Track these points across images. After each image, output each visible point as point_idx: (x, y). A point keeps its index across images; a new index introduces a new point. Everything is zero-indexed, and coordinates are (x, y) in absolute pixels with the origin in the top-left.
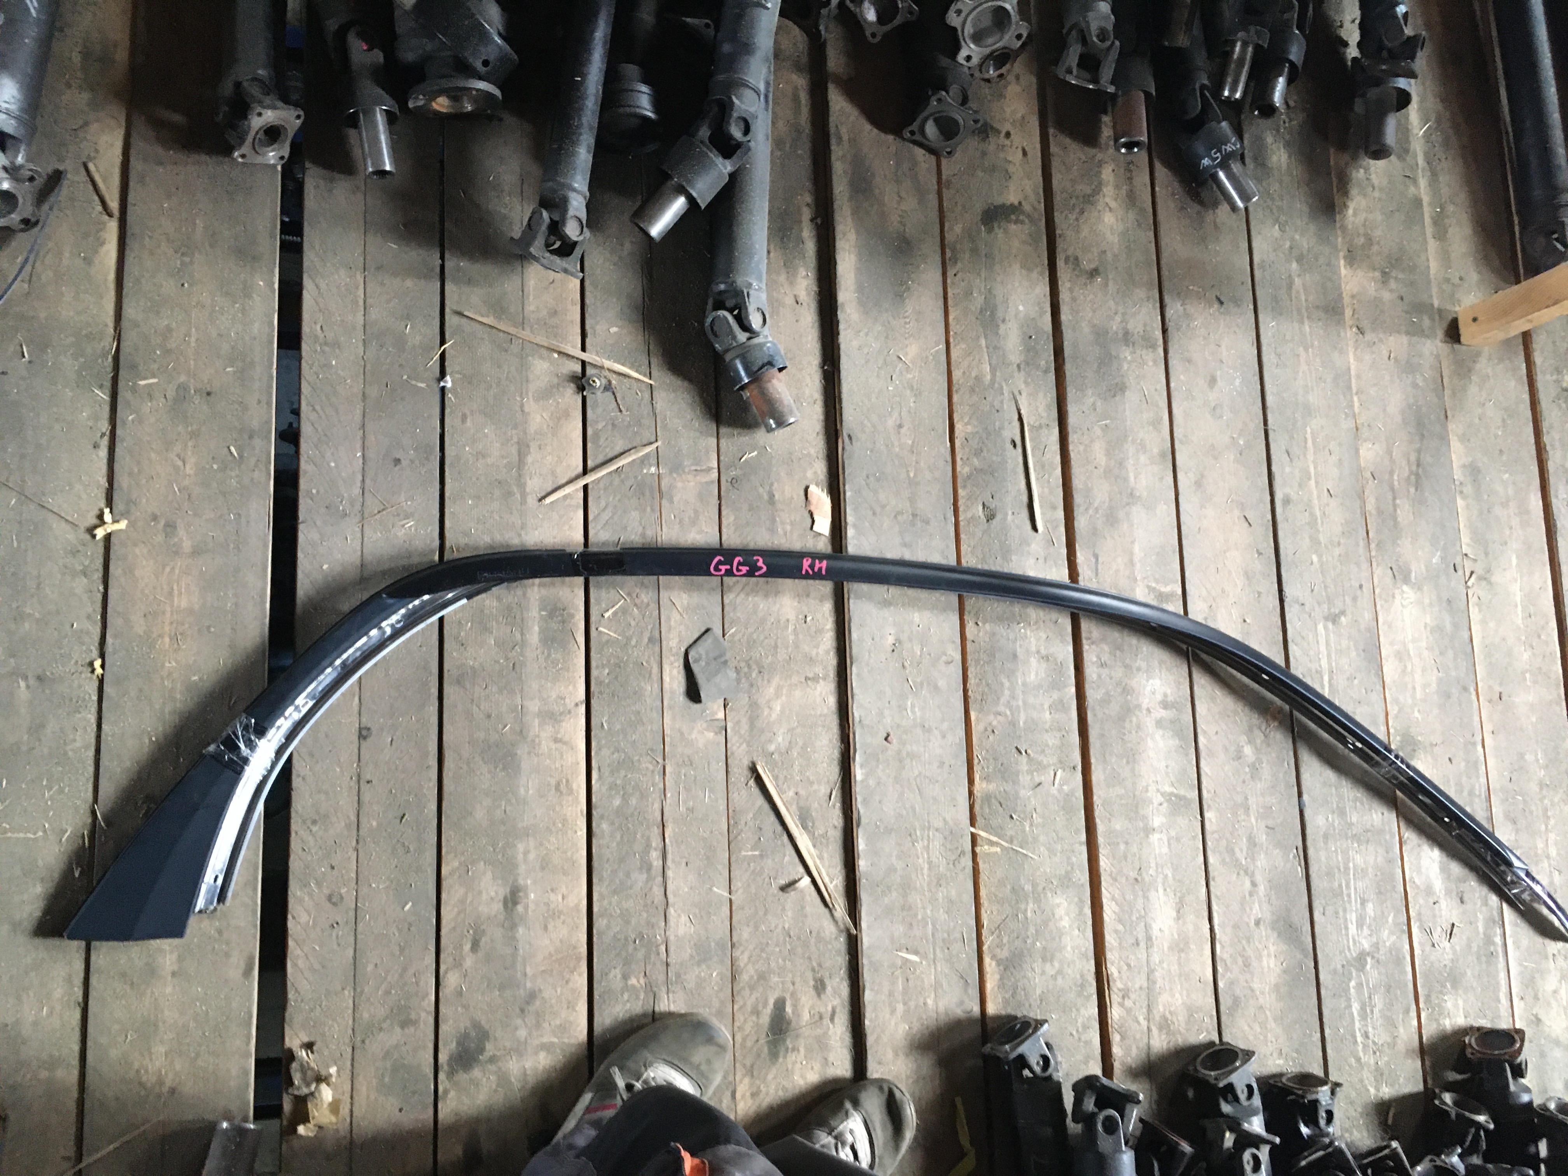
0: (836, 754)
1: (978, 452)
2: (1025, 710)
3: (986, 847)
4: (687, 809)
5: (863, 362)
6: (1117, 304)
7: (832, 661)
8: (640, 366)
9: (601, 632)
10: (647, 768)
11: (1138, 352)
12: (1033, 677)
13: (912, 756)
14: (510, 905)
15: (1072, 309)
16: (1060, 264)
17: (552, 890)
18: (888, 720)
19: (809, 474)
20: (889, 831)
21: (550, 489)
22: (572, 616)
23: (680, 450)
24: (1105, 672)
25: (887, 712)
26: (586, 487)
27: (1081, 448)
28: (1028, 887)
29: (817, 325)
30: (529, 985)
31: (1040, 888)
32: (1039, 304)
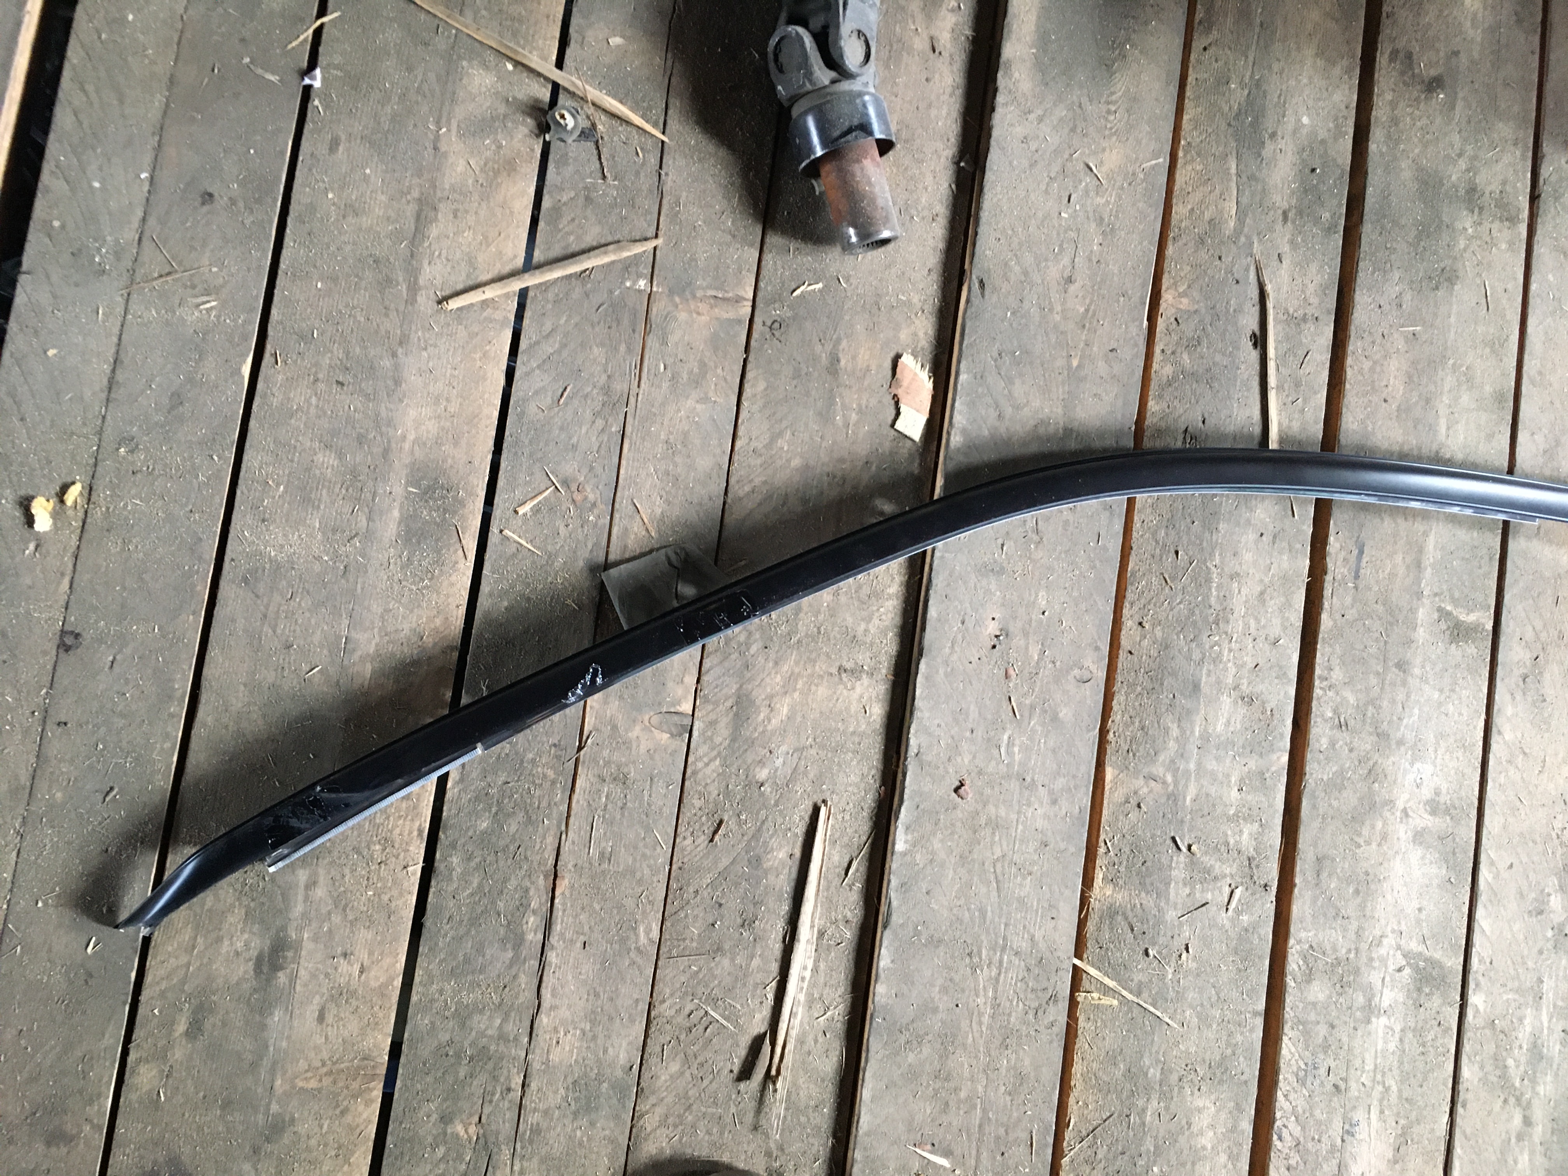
0: (870, 801)
1: (1193, 345)
2: (1197, 780)
3: (1095, 995)
4: (602, 854)
5: (1025, 163)
6: (1465, 140)
7: (889, 646)
8: (650, 108)
9: (507, 538)
10: (545, 776)
11: (1486, 225)
12: (1220, 728)
13: (995, 825)
14: (265, 969)
15: (1389, 136)
16: (1382, 59)
17: (345, 955)
18: (965, 760)
19: (904, 335)
20: (935, 942)
21: (460, 287)
22: (462, 503)
23: (693, 259)
24: (1343, 737)
25: (965, 746)
26: (523, 294)
27: (1367, 365)
28: (1154, 1073)
29: (959, 92)
30: (275, 1108)
31: (1174, 1078)
32: (1336, 119)
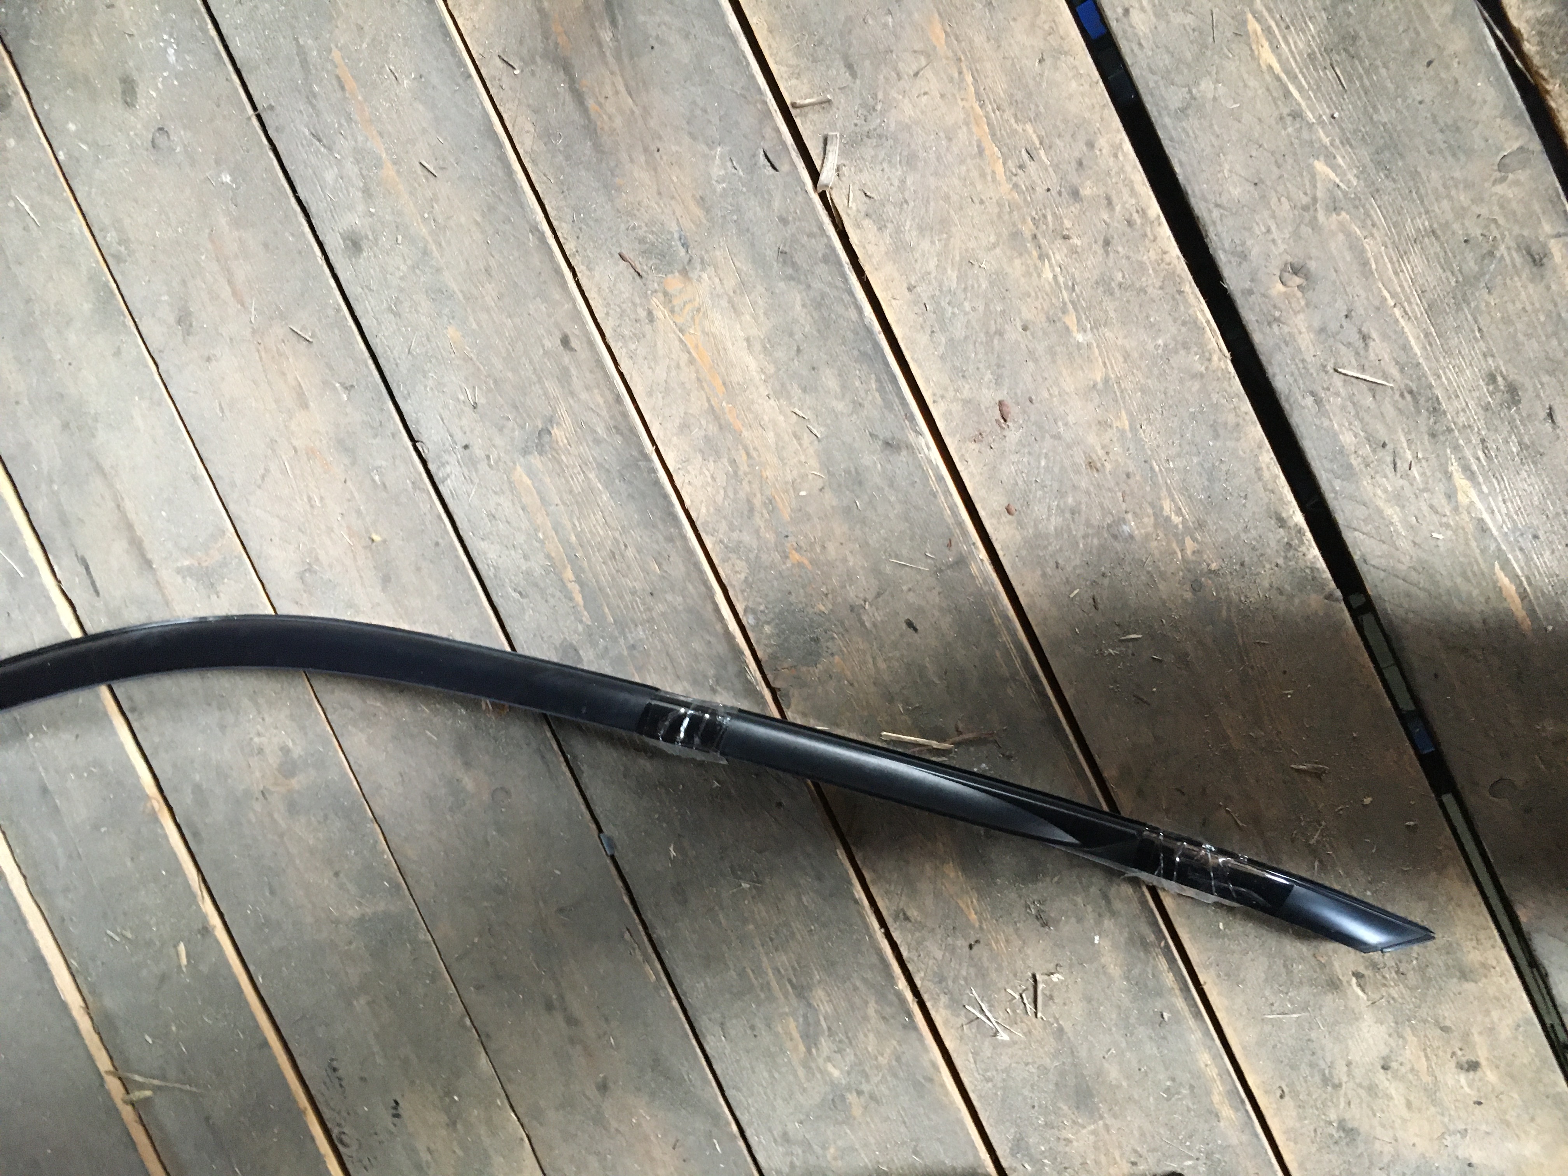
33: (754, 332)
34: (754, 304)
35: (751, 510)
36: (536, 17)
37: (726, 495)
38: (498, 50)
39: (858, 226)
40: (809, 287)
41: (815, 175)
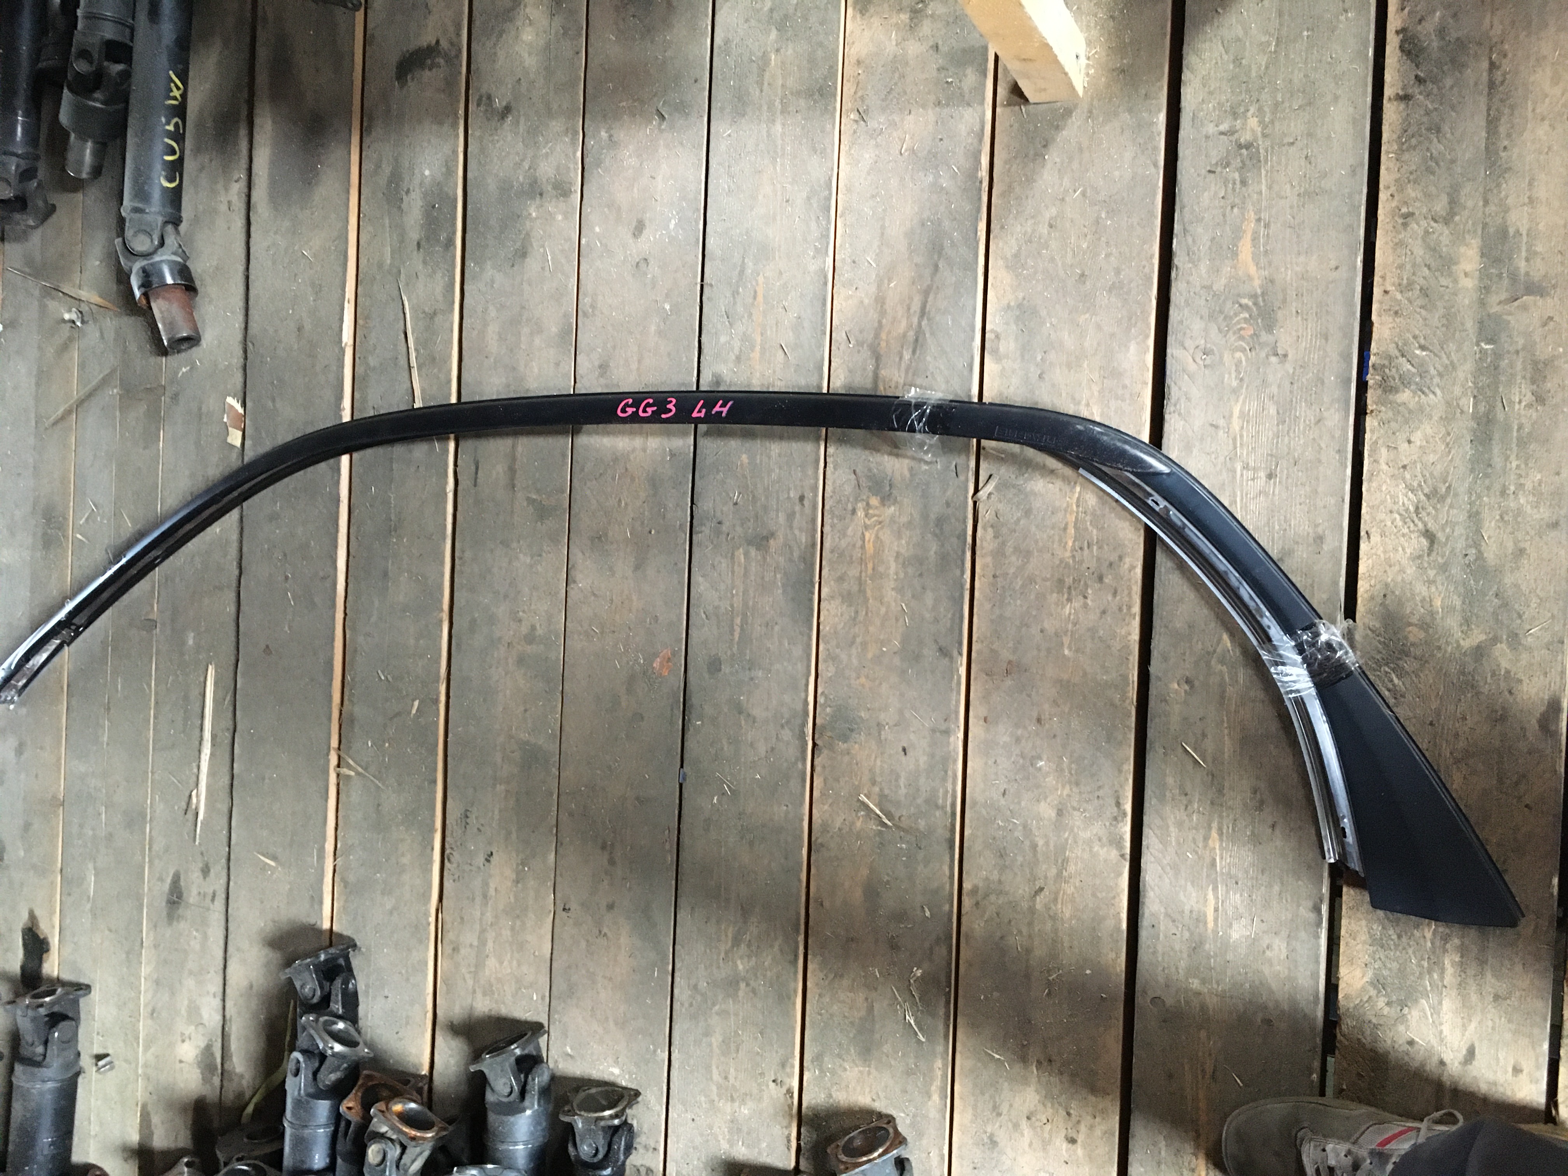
0: (232, 660)
1: (373, 350)
3: (345, 769)
6: (526, 146)
12: (401, 598)
13: (287, 670)
16: (473, 107)
19: (230, 385)
20: (262, 739)
22: (61, 523)
24: (473, 597)
25: (267, 625)
27: (476, 335)
31: (386, 820)
33: (903, 551)
34: (910, 537)
35: (853, 643)
36: (876, 325)
37: (843, 628)
38: (847, 329)
39: (984, 528)
40: (943, 545)
41: (977, 490)
